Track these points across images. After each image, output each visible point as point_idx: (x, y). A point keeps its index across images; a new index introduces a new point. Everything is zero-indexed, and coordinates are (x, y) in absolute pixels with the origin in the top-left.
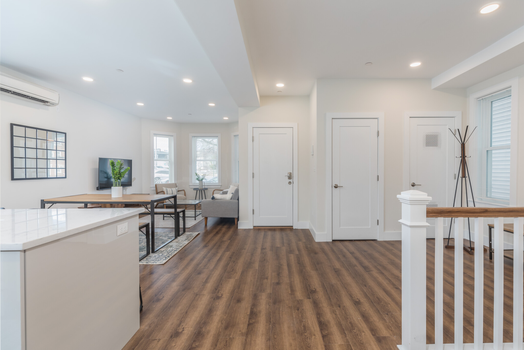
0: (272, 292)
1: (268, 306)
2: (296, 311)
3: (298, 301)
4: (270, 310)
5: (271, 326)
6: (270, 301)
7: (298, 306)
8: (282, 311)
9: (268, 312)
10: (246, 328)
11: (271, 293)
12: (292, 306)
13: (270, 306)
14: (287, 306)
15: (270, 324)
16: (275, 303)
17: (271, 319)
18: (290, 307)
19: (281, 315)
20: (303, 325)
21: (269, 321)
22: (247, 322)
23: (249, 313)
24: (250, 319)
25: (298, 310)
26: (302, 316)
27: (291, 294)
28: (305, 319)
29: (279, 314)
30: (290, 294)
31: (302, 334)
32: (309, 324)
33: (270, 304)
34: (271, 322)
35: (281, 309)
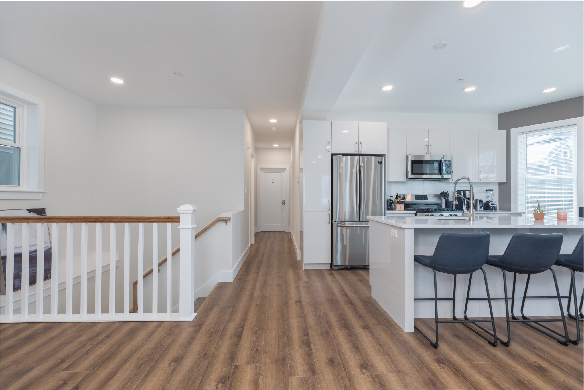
0: (288, 379)
1: (292, 353)
2: (259, 348)
3: (253, 362)
4: (289, 349)
5: (287, 334)
6: (290, 362)
7: (256, 355)
8: (275, 348)
9: (291, 347)
10: (309, 332)
11: (291, 376)
12: (263, 354)
13: (290, 355)
14: (269, 354)
15: (288, 335)
16: (284, 359)
17: (288, 339)
18: (265, 352)
19: (277, 344)
20: (257, 335)
21: (289, 338)
22: (310, 336)
23: (312, 345)
24: (309, 339)
25: (257, 350)
26: (255, 343)
27: (259, 373)
28: (253, 340)
29: (279, 345)
30: (262, 375)
31: (260, 328)
32: (250, 336)
33: (290, 356)
34: (287, 336)
35: (277, 350)
